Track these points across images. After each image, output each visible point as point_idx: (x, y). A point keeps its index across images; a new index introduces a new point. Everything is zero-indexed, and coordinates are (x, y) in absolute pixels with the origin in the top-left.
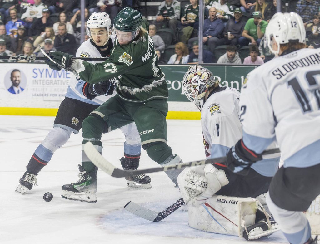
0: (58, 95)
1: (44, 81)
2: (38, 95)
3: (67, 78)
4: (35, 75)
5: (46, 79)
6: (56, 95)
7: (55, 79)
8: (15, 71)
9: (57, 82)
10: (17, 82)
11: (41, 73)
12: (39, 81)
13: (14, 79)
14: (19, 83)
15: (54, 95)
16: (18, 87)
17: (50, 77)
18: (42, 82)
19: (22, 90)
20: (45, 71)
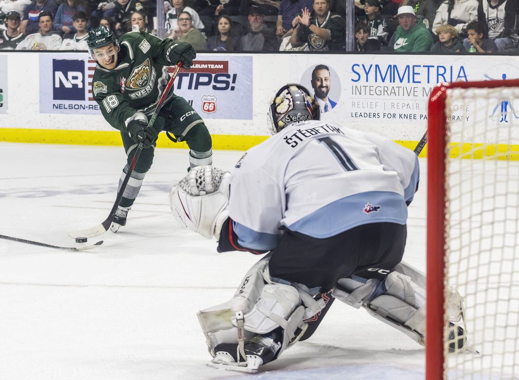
0: (397, 116)
1: (372, 88)
2: (361, 115)
3: (414, 82)
4: (356, 78)
5: (375, 85)
6: (394, 116)
7: (392, 84)
8: (320, 67)
9: (396, 90)
10: (324, 90)
11: (367, 74)
12: (363, 89)
13: (319, 84)
14: (328, 91)
15: (389, 116)
16: (324, 99)
17: (383, 80)
18: (368, 89)
19: (333, 104)
20: (373, 68)
